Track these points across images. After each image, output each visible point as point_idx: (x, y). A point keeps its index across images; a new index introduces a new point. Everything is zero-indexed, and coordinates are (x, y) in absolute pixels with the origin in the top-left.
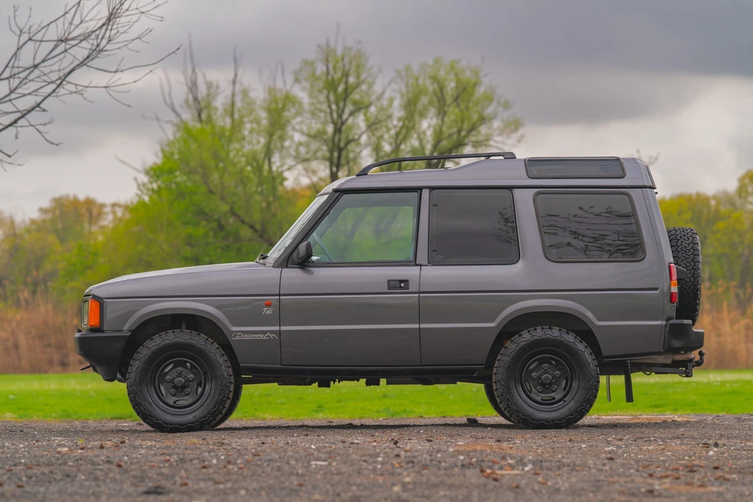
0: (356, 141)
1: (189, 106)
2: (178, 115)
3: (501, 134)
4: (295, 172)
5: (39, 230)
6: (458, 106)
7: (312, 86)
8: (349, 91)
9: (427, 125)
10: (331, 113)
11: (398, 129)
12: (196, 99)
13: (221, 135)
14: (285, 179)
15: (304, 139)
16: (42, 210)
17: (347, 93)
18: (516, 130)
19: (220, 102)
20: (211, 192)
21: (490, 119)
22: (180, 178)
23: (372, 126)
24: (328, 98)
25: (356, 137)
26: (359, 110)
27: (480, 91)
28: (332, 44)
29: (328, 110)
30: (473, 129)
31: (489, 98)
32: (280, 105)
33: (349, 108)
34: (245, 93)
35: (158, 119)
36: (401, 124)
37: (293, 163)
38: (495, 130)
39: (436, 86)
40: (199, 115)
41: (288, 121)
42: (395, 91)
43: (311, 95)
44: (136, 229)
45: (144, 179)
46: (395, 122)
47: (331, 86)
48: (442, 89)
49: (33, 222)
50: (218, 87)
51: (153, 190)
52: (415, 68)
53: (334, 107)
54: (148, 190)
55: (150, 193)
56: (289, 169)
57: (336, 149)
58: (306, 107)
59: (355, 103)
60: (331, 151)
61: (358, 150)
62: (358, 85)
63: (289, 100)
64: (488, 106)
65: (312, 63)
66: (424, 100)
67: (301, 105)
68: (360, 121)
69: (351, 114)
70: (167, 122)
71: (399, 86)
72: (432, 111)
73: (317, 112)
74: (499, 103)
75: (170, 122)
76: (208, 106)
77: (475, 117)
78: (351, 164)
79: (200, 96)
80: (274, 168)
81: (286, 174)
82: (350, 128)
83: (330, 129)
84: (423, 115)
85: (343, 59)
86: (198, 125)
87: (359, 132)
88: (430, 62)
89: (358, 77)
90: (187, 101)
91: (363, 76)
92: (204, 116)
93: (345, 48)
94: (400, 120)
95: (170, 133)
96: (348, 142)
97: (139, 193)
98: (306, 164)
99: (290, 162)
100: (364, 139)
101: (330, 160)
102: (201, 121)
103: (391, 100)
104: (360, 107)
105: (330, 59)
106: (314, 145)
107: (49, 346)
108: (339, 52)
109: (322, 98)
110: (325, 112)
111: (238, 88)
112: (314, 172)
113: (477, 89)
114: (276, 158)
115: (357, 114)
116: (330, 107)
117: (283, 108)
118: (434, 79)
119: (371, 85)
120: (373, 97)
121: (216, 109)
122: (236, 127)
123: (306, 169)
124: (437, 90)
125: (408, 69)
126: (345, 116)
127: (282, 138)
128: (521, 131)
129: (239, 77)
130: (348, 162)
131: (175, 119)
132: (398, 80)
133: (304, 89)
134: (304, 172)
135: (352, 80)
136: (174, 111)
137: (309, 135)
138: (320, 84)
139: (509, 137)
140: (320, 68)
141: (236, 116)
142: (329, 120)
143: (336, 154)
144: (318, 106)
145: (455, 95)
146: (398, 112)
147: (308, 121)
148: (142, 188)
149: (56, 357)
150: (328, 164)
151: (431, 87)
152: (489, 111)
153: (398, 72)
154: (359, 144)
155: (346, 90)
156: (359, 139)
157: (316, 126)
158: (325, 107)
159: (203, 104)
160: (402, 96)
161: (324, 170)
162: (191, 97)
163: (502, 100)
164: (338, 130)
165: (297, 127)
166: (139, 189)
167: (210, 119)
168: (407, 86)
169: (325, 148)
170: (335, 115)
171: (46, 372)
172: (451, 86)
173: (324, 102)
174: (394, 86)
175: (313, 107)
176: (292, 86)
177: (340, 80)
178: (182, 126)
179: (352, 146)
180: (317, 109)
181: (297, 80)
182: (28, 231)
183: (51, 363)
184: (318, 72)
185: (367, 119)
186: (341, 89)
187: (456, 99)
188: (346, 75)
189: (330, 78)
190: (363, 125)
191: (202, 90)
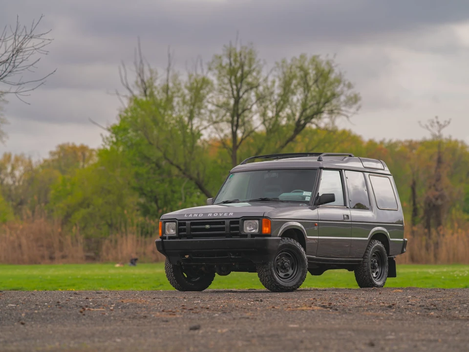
0: (250, 110)
1: (138, 86)
2: (131, 92)
3: (345, 106)
4: (209, 130)
6: (317, 86)
7: (220, 73)
8: (245, 75)
9: (297, 98)
10: (232, 91)
11: (277, 101)
12: (143, 81)
13: (158, 106)
14: (202, 135)
15: (213, 108)
17: (243, 77)
18: (355, 102)
19: (158, 83)
20: (150, 143)
21: (339, 95)
22: (131, 133)
23: (261, 99)
24: (230, 80)
25: (249, 107)
26: (251, 88)
27: (332, 76)
28: (233, 45)
29: (230, 89)
30: (328, 101)
31: (339, 81)
32: (199, 86)
33: (245, 87)
34: (176, 77)
35: (118, 94)
36: (280, 98)
37: (207, 125)
38: (341, 103)
39: (302, 73)
40: (145, 92)
41: (204, 97)
42: (275, 76)
43: (219, 78)
45: (107, 134)
46: (276, 97)
47: (232, 72)
48: (306, 74)
50: (157, 73)
51: (113, 142)
52: (289, 61)
53: (234, 87)
54: (110, 142)
55: (111, 144)
56: (205, 128)
57: (236, 116)
58: (216, 87)
59: (248, 84)
60: (233, 116)
61: (250, 115)
62: (250, 72)
63: (205, 82)
64: (338, 86)
65: (220, 58)
66: (295, 82)
67: (212, 85)
68: (253, 95)
69: (246, 91)
70: (124, 96)
71: (279, 73)
72: (300, 90)
73: (223, 90)
74: (344, 85)
75: (126, 96)
76: (151, 86)
77: (329, 94)
78: (246, 125)
79: (145, 80)
80: (194, 128)
81: (203, 132)
82: (246, 101)
83: (232, 102)
84: (294, 93)
85: (240, 55)
86: (144, 99)
87: (251, 103)
88: (298, 57)
89: (250, 66)
90: (137, 82)
91: (254, 66)
92: (148, 93)
93: (242, 47)
94: (279, 95)
95: (126, 103)
96: (244, 111)
97: (104, 144)
98: (216, 125)
99: (205, 123)
100: (255, 107)
101: (232, 122)
102: (146, 95)
103: (274, 82)
104: (252, 87)
105: (232, 55)
106: (223, 112)
107: (42, 246)
108: (238, 50)
109: (226, 81)
110: (228, 90)
111: (171, 73)
112: (222, 131)
113: (330, 75)
114: (196, 121)
115: (249, 91)
116: (232, 87)
117: (201, 88)
118: (301, 68)
119: (259, 73)
120: (261, 80)
121: (156, 88)
122: (169, 100)
123: (216, 129)
124: (303, 75)
125: (284, 61)
126: (241, 94)
127: (200, 108)
128: (359, 103)
129: (171, 66)
130: (244, 124)
131: (129, 94)
132: (277, 69)
133: (214, 74)
134: (214, 130)
135: (246, 68)
136: (128, 88)
137: (218, 106)
138: (224, 72)
139: (351, 107)
140: (225, 61)
141: (170, 93)
142: (231, 95)
143: (235, 118)
144: (224, 86)
145: (315, 79)
146: (277, 91)
147: (217, 96)
148: (106, 140)
149: (47, 253)
150: (230, 125)
151: (299, 74)
152: (338, 90)
153: (277, 63)
154: (251, 112)
155: (242, 76)
156: (251, 108)
157: (222, 99)
158: (228, 87)
159: (147, 84)
160: (280, 80)
161: (228, 129)
162: (139, 80)
163: (347, 83)
164: (237, 102)
165: (210, 100)
166: (103, 141)
167: (152, 94)
168: (284, 73)
169: (228, 114)
170: (235, 93)
171: (40, 263)
172: (312, 73)
173: (228, 83)
174: (274, 73)
175: (220, 87)
176: (207, 73)
177: (239, 68)
178: (134, 99)
179: (246, 113)
180: (223, 88)
181: (210, 69)
183: (43, 257)
184: (224, 64)
185: (257, 95)
186: (239, 75)
187: (316, 81)
188: (242, 66)
189: (232, 68)
190: (254, 99)
191: (147, 75)
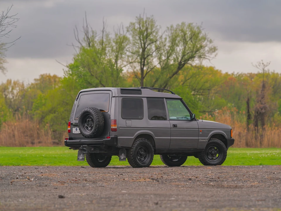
0: (151, 55)
1: (85, 41)
2: (81, 44)
3: (208, 53)
4: (127, 67)
5: (34, 88)
6: (192, 42)
7: (134, 33)
8: (148, 35)
9: (180, 48)
10: (141, 44)
11: (168, 50)
13: (97, 53)
14: (123, 70)
15: (130, 54)
16: (35, 80)
17: (147, 36)
18: (214, 51)
19: (97, 39)
20: (92, 75)
21: (204, 47)
22: (81, 69)
23: (158, 48)
24: (140, 37)
25: (151, 54)
26: (152, 43)
27: (201, 36)
28: (142, 16)
29: (140, 43)
30: (198, 50)
31: (204, 38)
32: (121, 41)
33: (148, 42)
34: (107, 35)
35: (73, 45)
36: (169, 49)
37: (126, 64)
38: (206, 51)
39: (182, 34)
40: (89, 44)
41: (124, 47)
42: (166, 35)
43: (133, 36)
44: (62, 89)
45: (67, 69)
46: (167, 48)
47: (141, 33)
48: (185, 34)
49: (32, 84)
50: (96, 33)
51: (70, 74)
52: (175, 26)
53: (142, 42)
54: (68, 74)
55: (69, 75)
56: (125, 66)
57: (143, 59)
58: (131, 41)
59: (151, 40)
60: (141, 59)
61: (152, 59)
62: (151, 33)
63: (125, 38)
64: (204, 42)
65: (134, 24)
66: (178, 39)
67: (129, 41)
68: (153, 47)
69: (149, 44)
70: (77, 47)
71: (169, 33)
72: (182, 43)
73: (135, 43)
74: (208, 41)
75: (78, 47)
76: (93, 41)
77: (199, 46)
78: (149, 65)
79: (89, 37)
80: (118, 66)
81: (124, 68)
82: (149, 50)
83: (141, 50)
84: (178, 46)
85: (146, 22)
86: (89, 48)
87: (152, 51)
88: (180, 24)
89: (152, 29)
90: (84, 39)
91: (154, 29)
92: (91, 45)
93: (147, 18)
94: (169, 47)
95: (78, 51)
96: (148, 56)
97: (65, 75)
98: (131, 64)
99: (125, 63)
101: (141, 63)
102: (90, 46)
103: (166, 39)
104: (152, 42)
105: (141, 22)
106: (135, 56)
107: (27, 136)
108: (145, 20)
109: (137, 38)
110: (138, 44)
111: (105, 33)
112: (135, 67)
113: (199, 35)
114: (119, 62)
115: (151, 44)
116: (141, 42)
117: (123, 42)
118: (182, 31)
119: (157, 33)
120: (158, 38)
121: (96, 42)
122: (104, 49)
123: (131, 66)
124: (183, 35)
125: (172, 26)
126: (146, 46)
127: (121, 54)
128: (216, 52)
129: (105, 29)
130: (148, 64)
131: (80, 46)
132: (168, 31)
133: (130, 34)
134: (130, 67)
135: (149, 31)
136: (79, 42)
137: (132, 53)
138: (137, 32)
139: (211, 54)
140: (137, 26)
141: (104, 45)
142: (140, 47)
143: (143, 60)
144: (136, 41)
145: (190, 37)
146: (168, 44)
147: (132, 47)
148: (66, 73)
149: (30, 140)
150: (140, 64)
151: (181, 34)
152: (204, 43)
153: (168, 28)
154: (152, 56)
155: (147, 35)
156: (152, 54)
157: (135, 49)
158: (139, 42)
159: (91, 40)
160: (169, 37)
161: (138, 67)
162: (86, 37)
163: (209, 40)
164: (144, 51)
165: (128, 49)
166: (64, 73)
167: (93, 46)
168: (172, 33)
169: (139, 58)
170: (143, 45)
171: (25, 146)
172: (188, 34)
173: (138, 40)
174: (166, 33)
175: (134, 42)
176: (126, 33)
177: (145, 31)
178: (82, 48)
179: (149, 57)
180: (135, 42)
181: (128, 31)
182: (30, 88)
183: (27, 143)
184: (136, 28)
185: (156, 46)
186: (145, 34)
187: (191, 38)
188: (147, 29)
189: (141, 30)
190: (154, 49)
191: (90, 35)
